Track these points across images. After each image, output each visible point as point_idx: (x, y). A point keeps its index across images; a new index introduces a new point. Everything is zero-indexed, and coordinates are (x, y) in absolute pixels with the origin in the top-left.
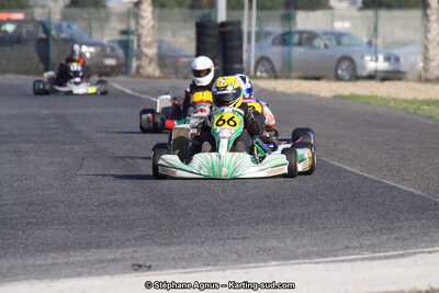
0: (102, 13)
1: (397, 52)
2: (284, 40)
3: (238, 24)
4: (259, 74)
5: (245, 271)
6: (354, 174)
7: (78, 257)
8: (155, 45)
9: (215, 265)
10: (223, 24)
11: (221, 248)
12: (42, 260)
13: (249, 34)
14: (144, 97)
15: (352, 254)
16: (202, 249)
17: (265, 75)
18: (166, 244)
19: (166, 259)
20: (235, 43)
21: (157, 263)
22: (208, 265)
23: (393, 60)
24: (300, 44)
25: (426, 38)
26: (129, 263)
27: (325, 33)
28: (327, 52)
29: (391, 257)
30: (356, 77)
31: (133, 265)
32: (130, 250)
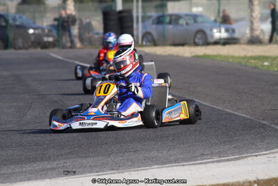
0: (42, 8)
1: (233, 26)
2: (159, 21)
3: (130, 11)
4: (144, 43)
5: (136, 172)
7: (27, 167)
9: (117, 170)
10: (120, 12)
11: (121, 158)
12: (5, 170)
13: (138, 17)
14: (70, 61)
15: (205, 159)
16: (109, 159)
17: (148, 43)
18: (85, 157)
19: (85, 167)
20: (129, 24)
21: (79, 170)
22: (113, 169)
23: (231, 31)
24: (170, 23)
25: (252, 16)
26: (62, 170)
27: (187, 15)
28: (188, 27)
29: (231, 160)
30: (207, 43)
31: (64, 171)
32: (62, 162)
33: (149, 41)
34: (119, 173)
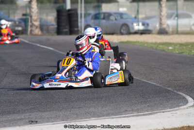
0: (14, 7)
1: (147, 21)
2: (96, 17)
3: (76, 10)
5: (80, 122)
7: (4, 118)
8: (39, 20)
9: (66, 120)
10: (69, 10)
11: (69, 112)
13: (81, 14)
14: (34, 44)
15: (128, 114)
16: (61, 113)
18: (44, 111)
19: (44, 118)
20: (75, 19)
21: (39, 120)
22: (64, 120)
23: (146, 25)
24: (104, 18)
25: (161, 15)
26: (27, 120)
27: (115, 13)
28: (116, 22)
29: (146, 115)
30: (129, 33)
31: (29, 121)
32: (28, 114)
34: (68, 123)
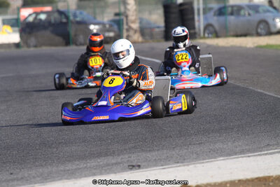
0: (102, 4)
2: (221, 12)
3: (190, 4)
4: (206, 35)
5: (201, 164)
6: (271, 96)
7: (92, 163)
8: (138, 21)
9: (182, 163)
10: (181, 5)
11: (186, 151)
12: (70, 166)
13: (199, 10)
15: (272, 149)
16: (174, 153)
17: (210, 36)
18: (150, 151)
19: (150, 161)
20: (190, 17)
21: (143, 164)
22: (178, 162)
24: (232, 14)
26: (126, 165)
28: (249, 18)
30: (270, 33)
31: (129, 166)
32: (126, 156)
33: (211, 33)
34: (184, 166)
